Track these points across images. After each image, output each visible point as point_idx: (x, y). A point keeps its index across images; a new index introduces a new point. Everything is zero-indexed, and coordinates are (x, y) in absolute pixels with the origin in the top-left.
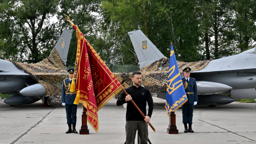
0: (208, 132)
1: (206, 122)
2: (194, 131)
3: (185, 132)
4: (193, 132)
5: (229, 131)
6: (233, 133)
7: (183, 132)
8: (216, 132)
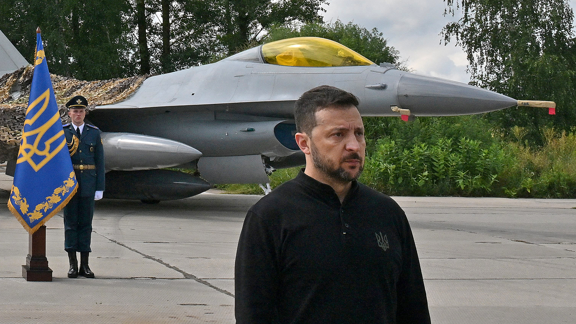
0: (132, 278)
1: (130, 249)
2: (96, 275)
3: (71, 276)
4: (92, 276)
5: (187, 276)
6: (200, 281)
7: (67, 276)
8: (154, 278)
